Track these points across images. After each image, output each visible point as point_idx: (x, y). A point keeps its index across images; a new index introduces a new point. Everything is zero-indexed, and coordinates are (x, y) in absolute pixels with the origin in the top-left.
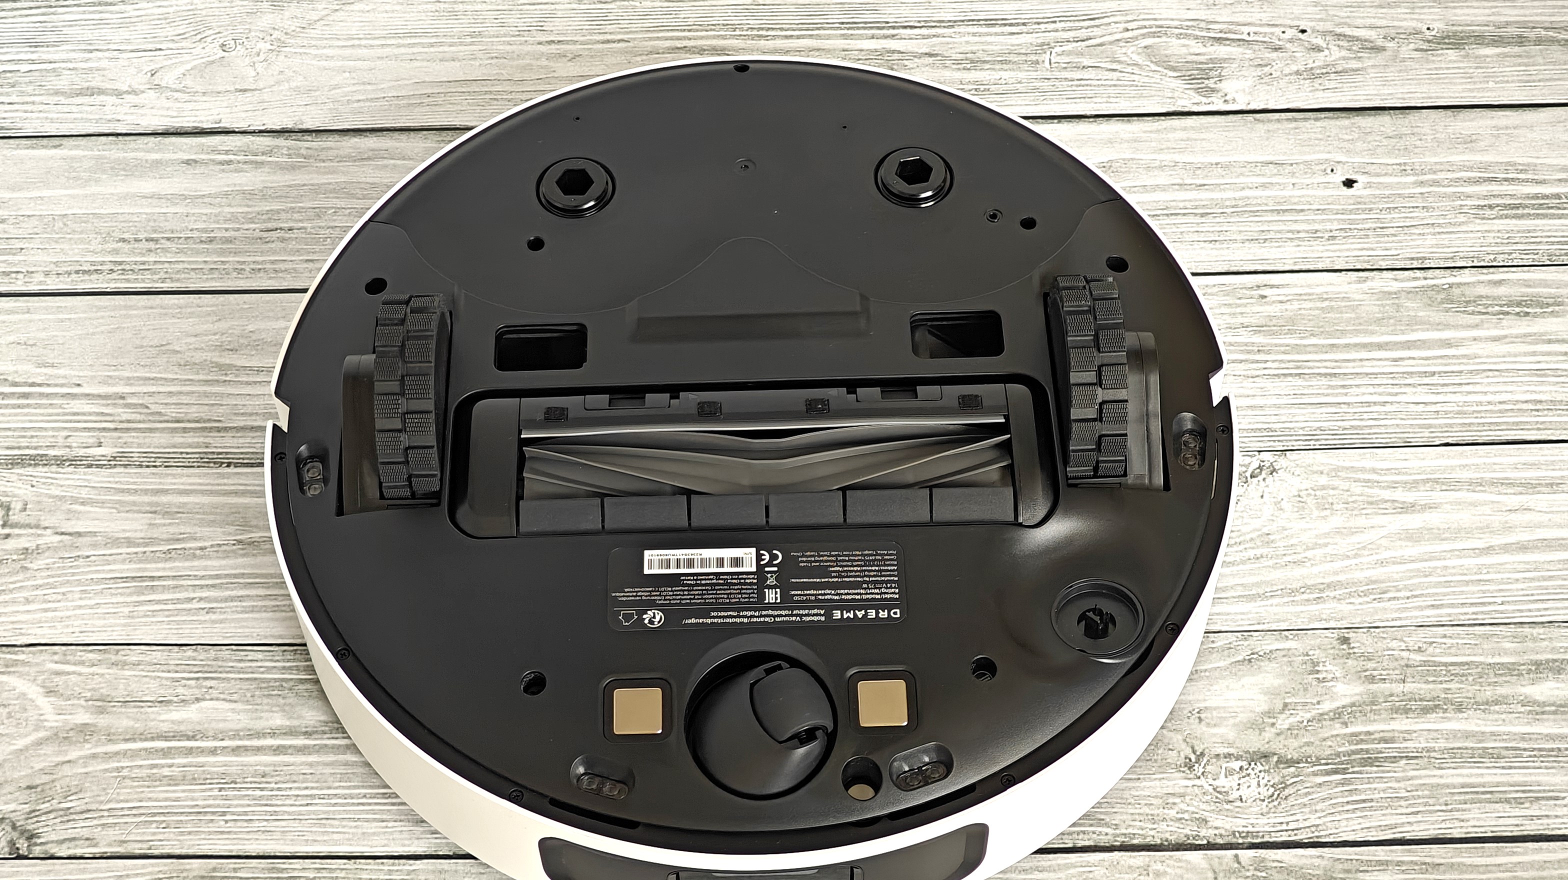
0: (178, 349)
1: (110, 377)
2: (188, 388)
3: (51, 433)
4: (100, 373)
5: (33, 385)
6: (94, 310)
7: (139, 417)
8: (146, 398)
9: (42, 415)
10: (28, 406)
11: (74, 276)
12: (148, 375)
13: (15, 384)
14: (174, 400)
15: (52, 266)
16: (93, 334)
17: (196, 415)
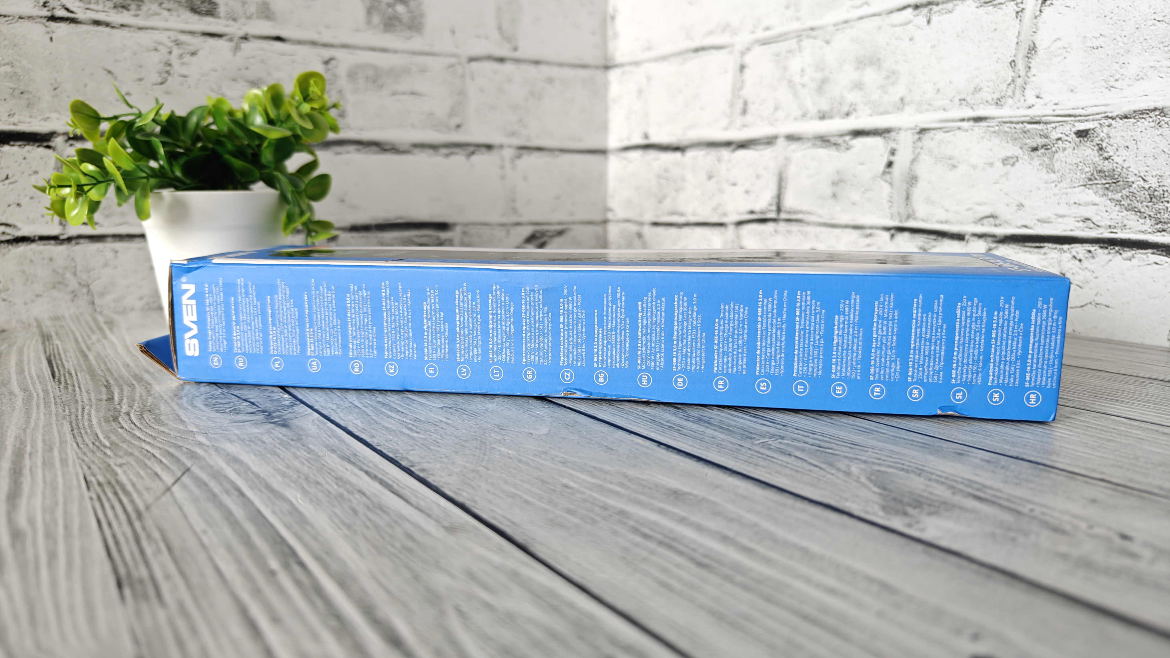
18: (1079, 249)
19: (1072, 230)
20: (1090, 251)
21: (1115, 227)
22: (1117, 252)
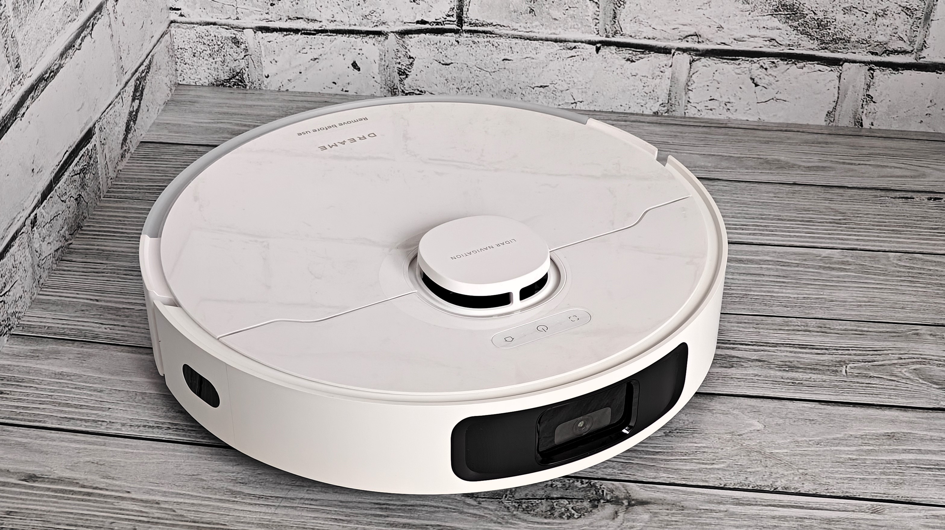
0: (205, 479)
1: (152, 490)
2: (207, 503)
3: (101, 519)
4: (146, 487)
5: (96, 488)
6: (151, 449)
7: (167, 516)
8: (175, 505)
9: (98, 507)
10: (89, 501)
11: (141, 428)
12: (179, 492)
13: (83, 486)
14: (195, 508)
15: (128, 420)
16: (146, 463)
17: (209, 519)
18: (766, 61)
19: (760, 47)
20: (773, 62)
21: (793, 46)
22: (793, 63)
